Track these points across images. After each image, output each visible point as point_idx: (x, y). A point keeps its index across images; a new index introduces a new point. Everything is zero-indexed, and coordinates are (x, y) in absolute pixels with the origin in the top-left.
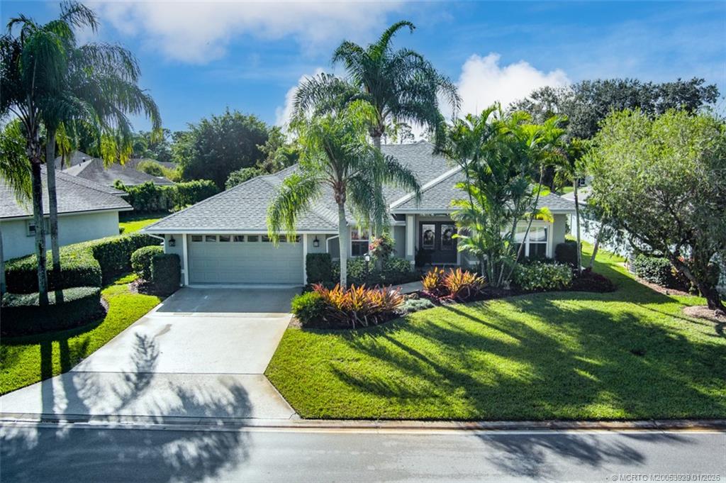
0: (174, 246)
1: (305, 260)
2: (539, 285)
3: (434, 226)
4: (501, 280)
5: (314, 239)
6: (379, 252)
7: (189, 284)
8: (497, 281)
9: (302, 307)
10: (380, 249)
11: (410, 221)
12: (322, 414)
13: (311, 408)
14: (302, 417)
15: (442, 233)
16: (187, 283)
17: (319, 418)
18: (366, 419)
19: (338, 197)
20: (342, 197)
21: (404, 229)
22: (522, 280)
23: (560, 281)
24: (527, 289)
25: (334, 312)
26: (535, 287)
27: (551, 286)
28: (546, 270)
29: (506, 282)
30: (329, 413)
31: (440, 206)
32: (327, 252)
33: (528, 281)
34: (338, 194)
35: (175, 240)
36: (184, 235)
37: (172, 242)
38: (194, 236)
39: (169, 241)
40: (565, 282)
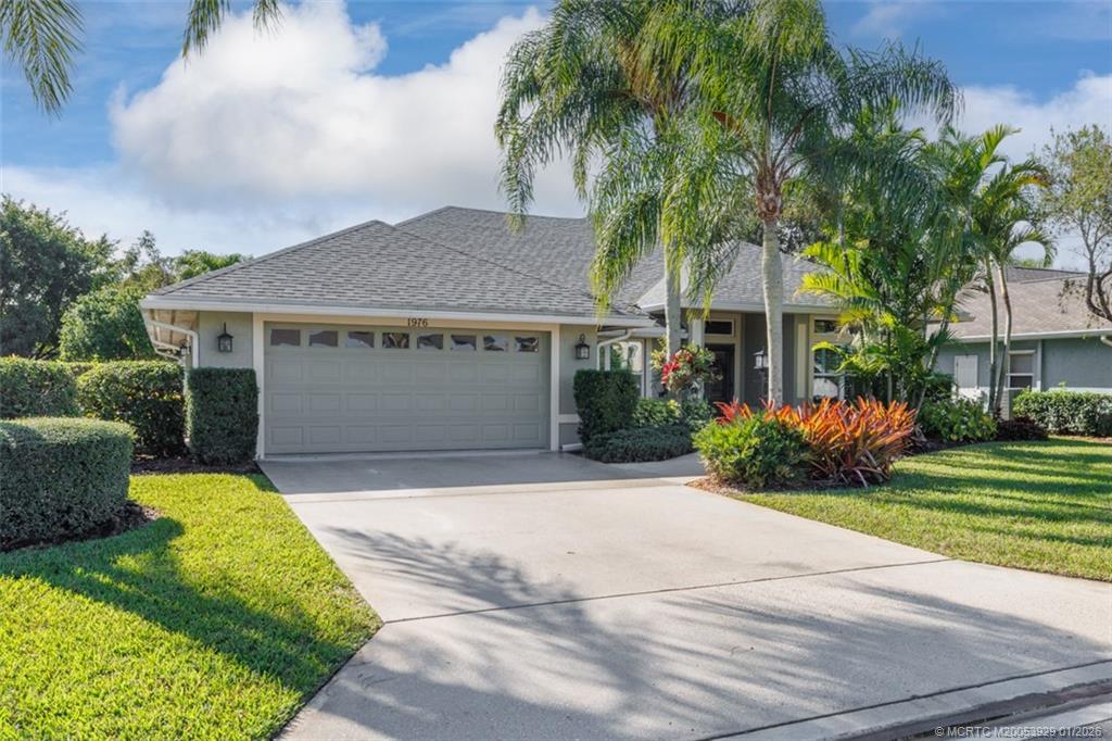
7: (265, 454)
11: (698, 329)
16: (262, 452)
24: (955, 438)
33: (952, 424)
35: (231, 337)
36: (256, 318)
37: (227, 342)
38: (277, 331)
39: (220, 338)
40: (993, 426)
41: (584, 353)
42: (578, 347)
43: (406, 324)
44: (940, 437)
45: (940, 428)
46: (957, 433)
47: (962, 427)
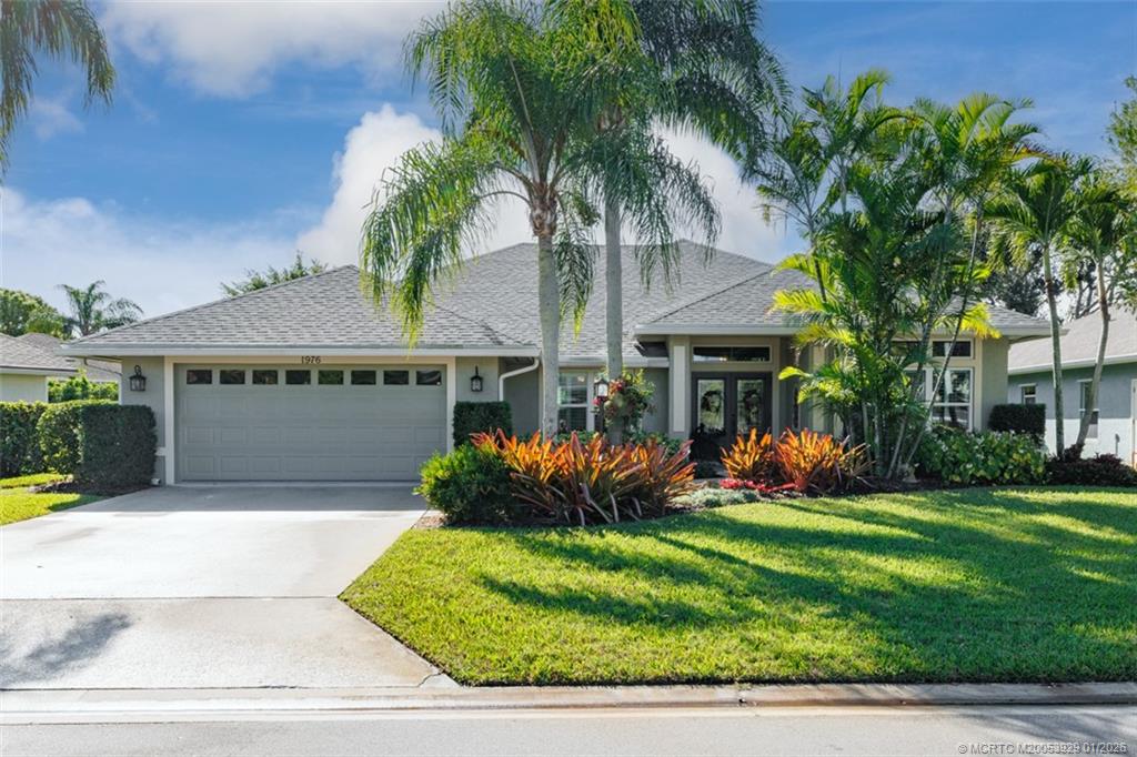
1: (450, 416)
2: (982, 473)
3: (722, 382)
4: (897, 463)
5: (474, 374)
7: (177, 481)
8: (887, 464)
9: (447, 474)
10: (620, 404)
12: (536, 669)
13: (495, 657)
14: (464, 682)
15: (740, 398)
16: (170, 479)
17: (526, 683)
18: (693, 681)
19: (539, 217)
20: (548, 218)
21: (664, 374)
22: (944, 463)
24: (958, 479)
26: (973, 476)
27: (1007, 476)
29: (906, 466)
30: (560, 666)
31: (745, 320)
32: (501, 399)
33: (957, 463)
34: (538, 211)
35: (144, 379)
36: (166, 360)
37: (138, 382)
38: (193, 371)
39: (131, 378)
40: (1037, 466)
41: (476, 385)
42: (473, 379)
43: (300, 362)
44: (942, 479)
45: (940, 467)
46: (960, 474)
47: (969, 466)
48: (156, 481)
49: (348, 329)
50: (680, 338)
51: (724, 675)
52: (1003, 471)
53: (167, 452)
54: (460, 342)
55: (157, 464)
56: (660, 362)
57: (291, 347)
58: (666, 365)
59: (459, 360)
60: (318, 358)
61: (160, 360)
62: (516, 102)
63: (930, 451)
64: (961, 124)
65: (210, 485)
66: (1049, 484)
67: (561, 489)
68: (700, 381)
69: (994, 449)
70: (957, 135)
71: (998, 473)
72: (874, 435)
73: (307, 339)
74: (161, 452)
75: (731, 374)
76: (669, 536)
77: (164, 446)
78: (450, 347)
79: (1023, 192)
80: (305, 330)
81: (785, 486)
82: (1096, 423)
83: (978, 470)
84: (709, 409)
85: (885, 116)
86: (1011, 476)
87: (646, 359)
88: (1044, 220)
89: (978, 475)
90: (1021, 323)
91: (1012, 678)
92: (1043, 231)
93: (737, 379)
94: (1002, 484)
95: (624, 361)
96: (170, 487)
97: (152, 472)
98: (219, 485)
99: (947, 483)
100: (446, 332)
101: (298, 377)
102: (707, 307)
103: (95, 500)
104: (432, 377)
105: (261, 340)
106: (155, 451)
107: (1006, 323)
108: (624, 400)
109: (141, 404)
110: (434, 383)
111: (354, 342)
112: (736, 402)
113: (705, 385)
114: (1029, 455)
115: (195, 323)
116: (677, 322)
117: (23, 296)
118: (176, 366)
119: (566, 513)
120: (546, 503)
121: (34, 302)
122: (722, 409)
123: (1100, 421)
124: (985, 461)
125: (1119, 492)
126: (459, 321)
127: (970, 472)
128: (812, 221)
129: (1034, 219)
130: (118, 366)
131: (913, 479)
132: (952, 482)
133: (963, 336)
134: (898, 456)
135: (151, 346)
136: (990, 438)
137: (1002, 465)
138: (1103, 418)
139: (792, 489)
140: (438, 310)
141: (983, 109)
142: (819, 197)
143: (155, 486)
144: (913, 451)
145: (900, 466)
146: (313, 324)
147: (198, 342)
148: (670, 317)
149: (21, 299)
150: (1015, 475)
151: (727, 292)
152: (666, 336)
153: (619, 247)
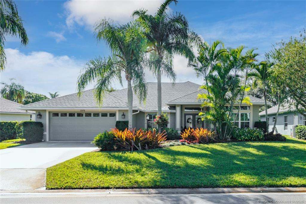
0: (41, 118)
1: (115, 124)
2: (246, 138)
3: (192, 116)
4: (226, 135)
5: (123, 114)
6: (160, 123)
7: (49, 140)
8: (223, 136)
10: (160, 121)
11: (178, 110)
15: (196, 120)
16: (47, 140)
19: (127, 76)
20: (130, 76)
21: (174, 114)
22: (237, 136)
23: (258, 136)
24: (240, 140)
25: (120, 142)
26: (244, 139)
27: (253, 139)
28: (250, 130)
29: (228, 136)
33: (240, 136)
34: (127, 74)
35: (41, 115)
36: (47, 111)
37: (39, 116)
38: (54, 113)
39: (37, 115)
40: (260, 137)
41: (123, 117)
42: (122, 115)
43: (80, 111)
44: (237, 140)
45: (236, 136)
46: (240, 138)
47: (243, 136)
48: (43, 140)
49: (92, 103)
50: (178, 105)
51: (111, 186)
52: (252, 138)
53: (47, 133)
54: (118, 106)
55: (43, 136)
56: (173, 111)
57: (76, 107)
58: (175, 112)
59: (119, 111)
60: (84, 110)
61: (45, 111)
62: (120, 48)
63: (234, 132)
64: (237, 54)
65: (57, 141)
66: (264, 141)
67: (128, 142)
68: (186, 116)
69: (250, 132)
70: (237, 56)
71: (250, 138)
72: (220, 129)
73: (81, 105)
74: (45, 133)
75: (194, 114)
76: (148, 153)
77: (46, 132)
78: (116, 107)
79: (258, 69)
80: (81, 103)
81: (194, 141)
82: (287, 126)
83: (245, 137)
84: (189, 123)
85: (221, 51)
86: (254, 139)
87: (170, 110)
88: (263, 77)
89: (245, 138)
90: (261, 102)
91: (182, 187)
92: (263, 79)
93: (196, 115)
94: (252, 141)
95: (162, 111)
96: (48, 142)
97: (42, 138)
98: (59, 141)
99: (238, 140)
100: (116, 104)
101: (79, 115)
102: (185, 98)
103: (23, 145)
104: (113, 115)
105: (69, 106)
106: (43, 133)
107: (257, 102)
108: (161, 120)
109: (39, 121)
110: (113, 116)
111: (92, 106)
112: (195, 121)
113: (187, 117)
114: (258, 134)
115: (54, 102)
116: (177, 101)
117: (41, 95)
118: (49, 112)
119: (129, 148)
120: (124, 145)
121: (43, 96)
122: (192, 123)
123: (288, 125)
124: (247, 135)
125: (276, 143)
126: (120, 101)
127: (243, 138)
128: (206, 77)
129: (261, 76)
130: (35, 112)
131: (229, 140)
132: (239, 140)
133: (242, 105)
134: (226, 134)
135: (41, 107)
136: (249, 129)
137: (252, 136)
138: (289, 125)
139: (196, 142)
140: (116, 98)
141: (242, 49)
142: (208, 72)
143: (43, 142)
144: (230, 133)
145: (227, 136)
146: (84, 102)
147: (53, 106)
148: (175, 100)
149: (40, 96)
150: (255, 139)
151: (192, 94)
152: (175, 105)
153: (161, 83)
